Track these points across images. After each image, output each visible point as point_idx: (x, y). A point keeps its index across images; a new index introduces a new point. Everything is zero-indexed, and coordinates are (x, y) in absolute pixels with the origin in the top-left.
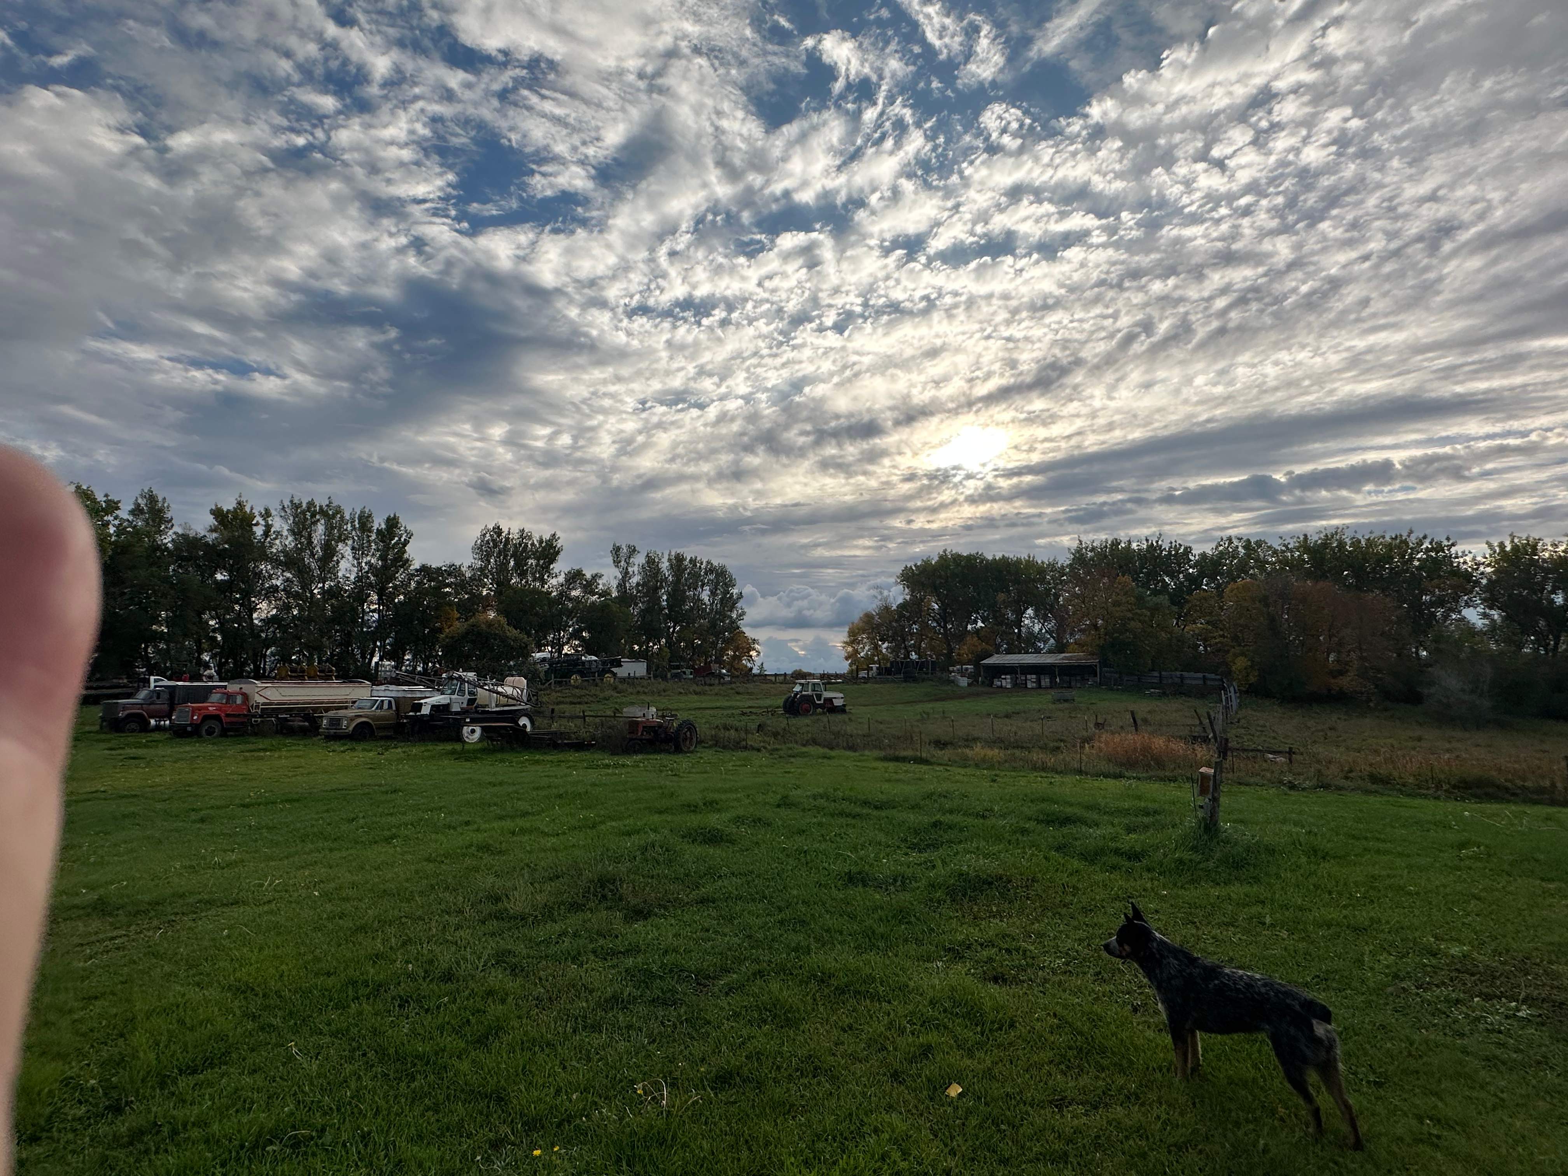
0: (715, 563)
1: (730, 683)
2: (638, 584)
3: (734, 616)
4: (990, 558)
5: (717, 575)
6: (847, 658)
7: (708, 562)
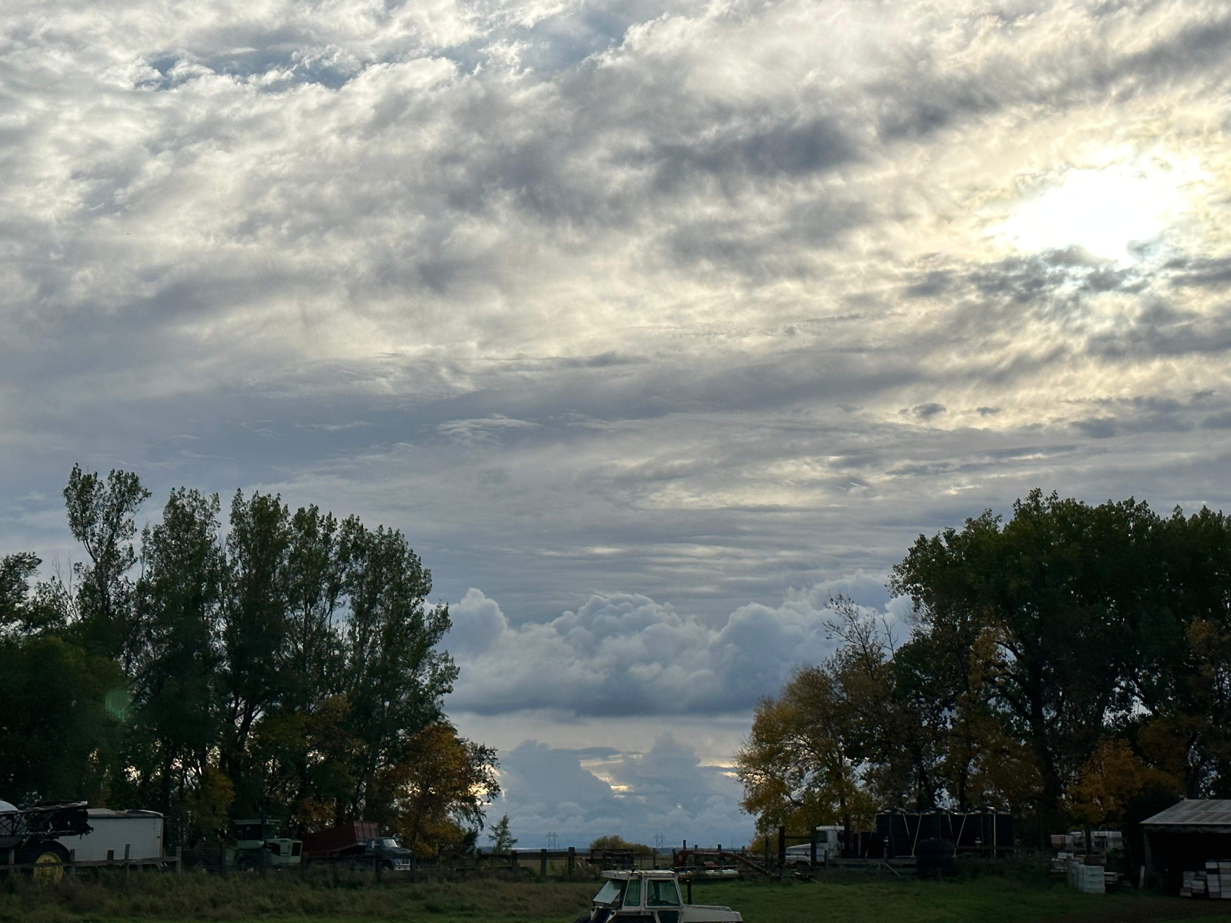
0: (370, 526)
1: (410, 878)
2: (143, 587)
3: (424, 679)
4: (1165, 515)
5: (376, 561)
6: (751, 806)
7: (350, 524)
